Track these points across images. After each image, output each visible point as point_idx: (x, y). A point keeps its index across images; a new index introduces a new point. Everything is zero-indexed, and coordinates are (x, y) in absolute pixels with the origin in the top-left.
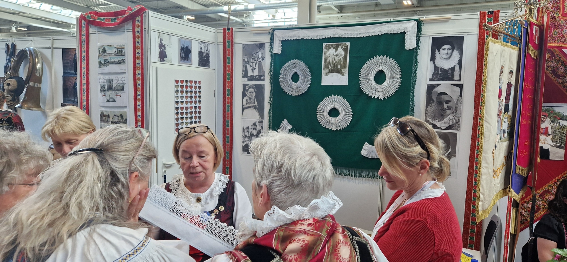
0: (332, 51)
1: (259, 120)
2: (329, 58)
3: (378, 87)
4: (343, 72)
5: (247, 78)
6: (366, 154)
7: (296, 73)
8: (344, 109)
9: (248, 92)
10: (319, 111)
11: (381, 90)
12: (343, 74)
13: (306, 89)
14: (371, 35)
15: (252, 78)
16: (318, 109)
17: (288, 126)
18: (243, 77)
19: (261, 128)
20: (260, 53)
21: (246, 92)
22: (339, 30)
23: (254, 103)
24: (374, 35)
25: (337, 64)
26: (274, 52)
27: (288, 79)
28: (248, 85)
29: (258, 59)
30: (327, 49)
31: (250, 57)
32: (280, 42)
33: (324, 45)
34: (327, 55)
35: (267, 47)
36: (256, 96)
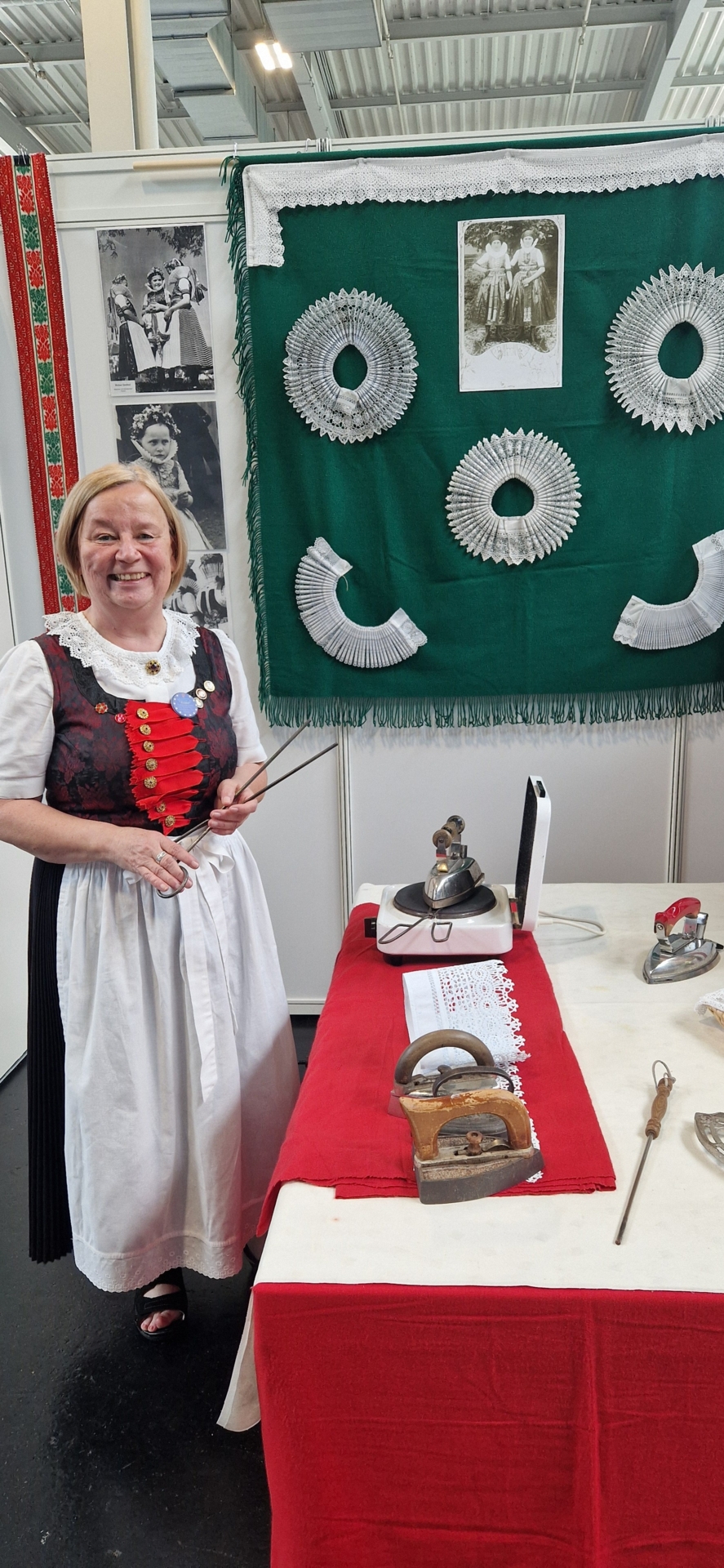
0: (496, 253)
2: (485, 281)
3: (675, 387)
4: (543, 335)
6: (635, 637)
7: (350, 350)
8: (553, 482)
9: (145, 440)
10: (456, 497)
11: (684, 400)
12: (540, 344)
13: (398, 410)
14: (646, 184)
15: (158, 380)
16: (450, 489)
17: (333, 563)
18: (115, 377)
20: (183, 272)
21: (135, 443)
22: (521, 162)
24: (657, 183)
25: (516, 306)
26: (250, 263)
27: (321, 375)
28: (139, 409)
29: (174, 296)
30: (473, 244)
32: (275, 219)
33: (462, 227)
34: (479, 267)
35: (216, 241)
36: (181, 456)
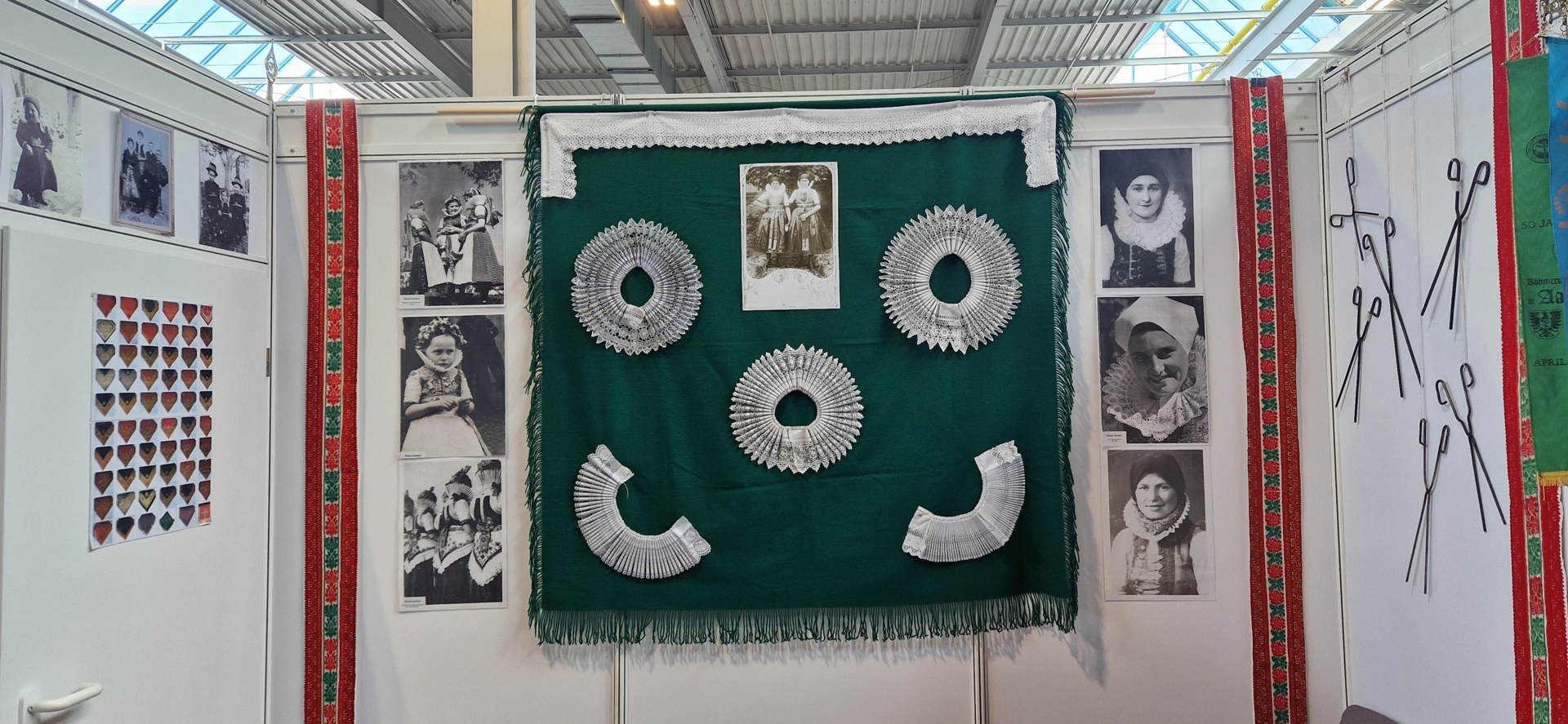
0: (775, 192)
1: (480, 460)
2: (766, 215)
3: (947, 310)
4: (820, 262)
5: (422, 297)
6: (923, 548)
7: (638, 272)
8: (835, 394)
9: (429, 350)
10: (739, 407)
11: (956, 323)
12: (820, 271)
13: (683, 326)
14: (909, 139)
15: (448, 294)
16: (733, 399)
17: (614, 471)
18: (404, 291)
19: (489, 492)
20: (480, 200)
21: (419, 352)
22: (796, 119)
23: (458, 392)
24: (919, 138)
25: (795, 238)
26: (544, 194)
27: (608, 293)
28: (426, 320)
29: (470, 220)
30: (754, 184)
31: (434, 214)
32: (570, 158)
33: (744, 169)
34: (760, 202)
35: (513, 176)
36: (464, 366)
